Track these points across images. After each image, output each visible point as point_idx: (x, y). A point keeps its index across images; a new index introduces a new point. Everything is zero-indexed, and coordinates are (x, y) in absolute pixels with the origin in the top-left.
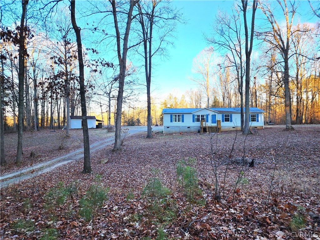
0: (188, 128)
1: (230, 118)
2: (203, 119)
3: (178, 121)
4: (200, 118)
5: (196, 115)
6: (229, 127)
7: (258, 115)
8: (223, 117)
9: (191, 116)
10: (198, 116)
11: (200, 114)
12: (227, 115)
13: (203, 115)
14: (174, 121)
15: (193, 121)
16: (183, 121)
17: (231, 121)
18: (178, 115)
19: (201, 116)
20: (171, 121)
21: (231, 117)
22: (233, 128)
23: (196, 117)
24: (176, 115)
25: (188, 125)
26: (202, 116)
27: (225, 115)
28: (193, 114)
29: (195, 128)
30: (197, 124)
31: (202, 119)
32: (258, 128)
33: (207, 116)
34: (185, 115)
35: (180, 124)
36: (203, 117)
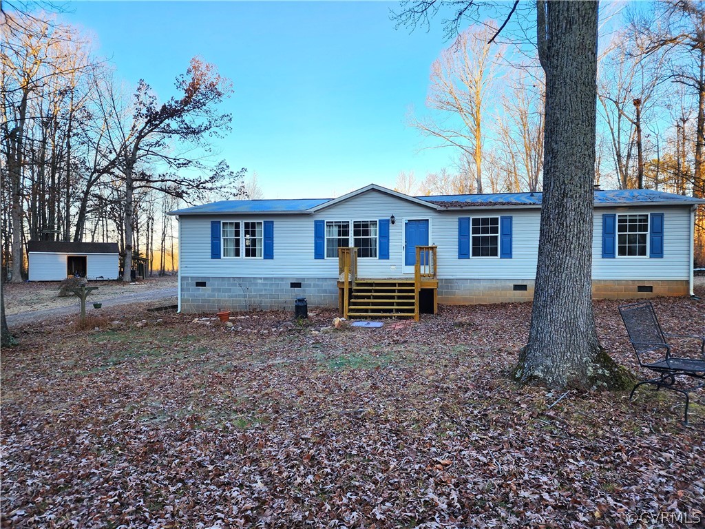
0: (294, 285)
1: (499, 235)
2: (367, 242)
3: (247, 255)
4: (351, 238)
5: (330, 224)
6: (494, 284)
7: (657, 220)
8: (462, 234)
9: (308, 227)
10: (343, 228)
11: (352, 216)
12: (485, 221)
13: (366, 225)
14: (233, 253)
15: (319, 255)
16: (269, 255)
17: (507, 254)
18: (247, 225)
19: (357, 225)
20: (215, 254)
21: (508, 234)
22: (517, 287)
23: (332, 234)
24: (237, 225)
25: (296, 273)
26: (362, 228)
27: (476, 221)
28: (319, 217)
29: (326, 285)
31: (357, 242)
32: (656, 291)
33: (385, 225)
34: (279, 226)
35: (256, 267)
36: (366, 233)
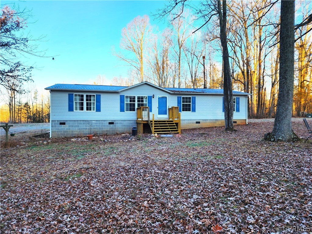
0: (110, 123)
1: (191, 103)
2: (142, 105)
3: (87, 109)
4: (136, 103)
5: (127, 97)
6: (190, 122)
7: (238, 99)
8: (179, 103)
9: (117, 98)
10: (132, 99)
11: (136, 94)
12: (187, 98)
13: (142, 98)
14: (78, 108)
15: (122, 110)
16: (98, 109)
17: (194, 110)
18: (87, 96)
19: (139, 98)
20: (71, 109)
21: (194, 103)
22: (197, 123)
23: (127, 101)
24: (82, 96)
25: (111, 118)
27: (183, 98)
28: (122, 94)
29: (125, 123)
30: (130, 116)
31: (138, 105)
32: (238, 123)
33: (150, 98)
34: (103, 97)
35: (92, 115)
36: (142, 101)
